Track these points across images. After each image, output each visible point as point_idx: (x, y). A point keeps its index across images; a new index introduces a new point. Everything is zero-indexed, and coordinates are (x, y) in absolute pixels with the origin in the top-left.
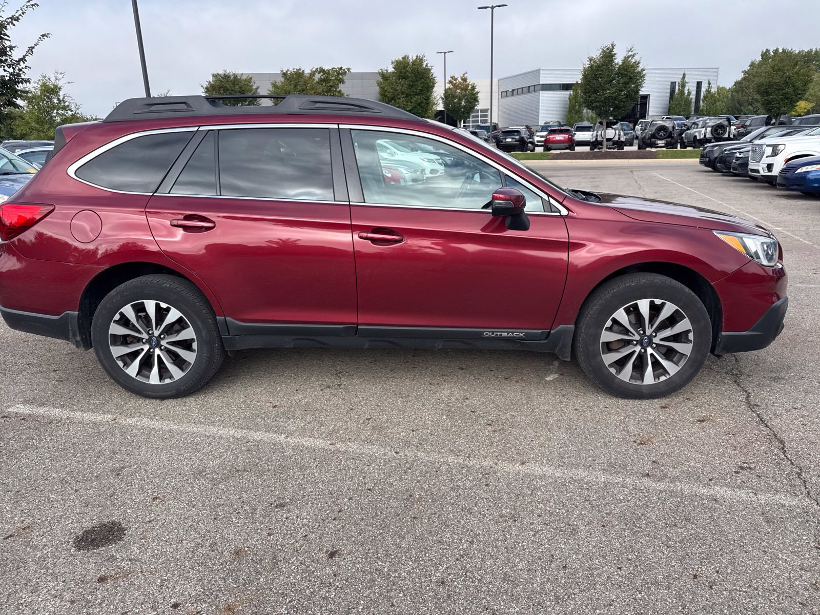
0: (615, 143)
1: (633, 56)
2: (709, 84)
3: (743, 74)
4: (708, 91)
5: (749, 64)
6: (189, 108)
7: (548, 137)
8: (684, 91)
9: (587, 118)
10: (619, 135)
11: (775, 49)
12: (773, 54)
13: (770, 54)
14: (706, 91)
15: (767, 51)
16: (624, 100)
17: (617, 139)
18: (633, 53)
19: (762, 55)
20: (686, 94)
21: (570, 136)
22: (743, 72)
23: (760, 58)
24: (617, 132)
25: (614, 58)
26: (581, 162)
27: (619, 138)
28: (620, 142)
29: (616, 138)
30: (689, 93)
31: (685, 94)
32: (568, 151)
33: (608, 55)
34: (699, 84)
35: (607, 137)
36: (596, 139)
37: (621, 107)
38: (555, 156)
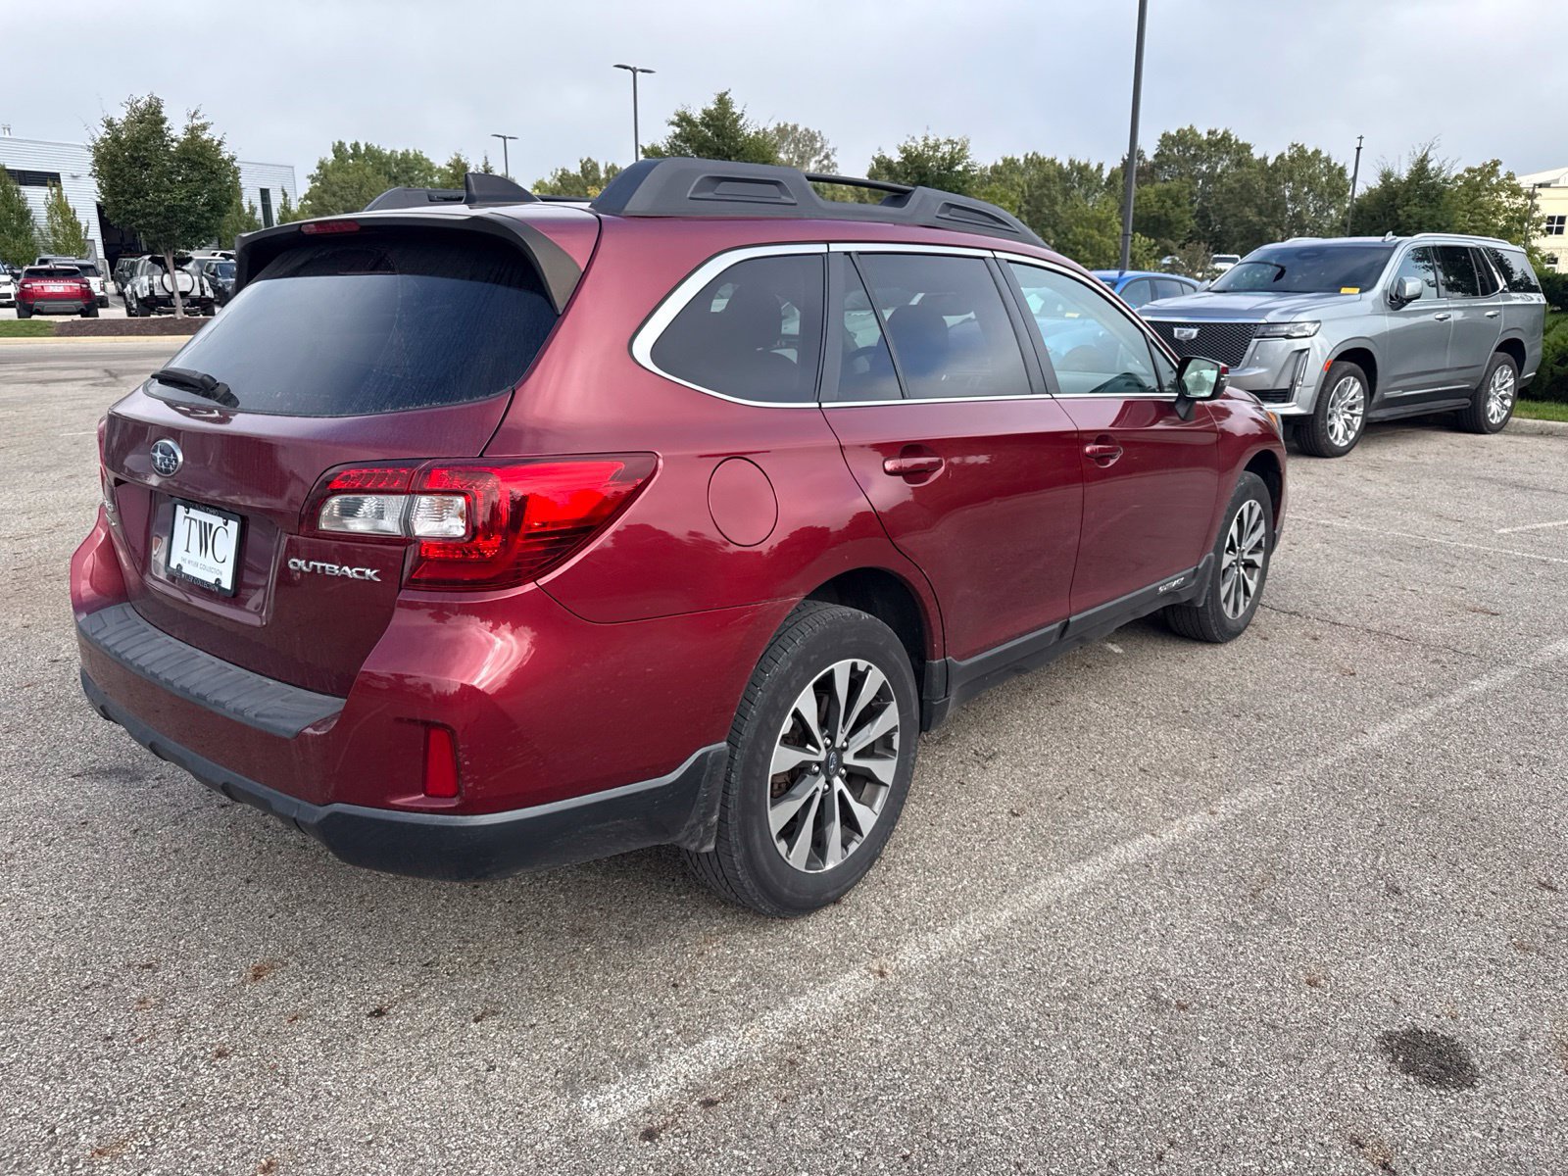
0: (195, 302)
1: (204, 127)
2: (285, 195)
3: (309, 181)
4: (286, 208)
5: (317, 164)
6: (784, 198)
7: (27, 286)
8: (241, 205)
9: (44, 248)
10: (202, 286)
11: (354, 142)
12: (351, 151)
13: (346, 150)
14: (282, 207)
15: (341, 144)
16: (207, 215)
17: (199, 294)
18: (202, 121)
19: (334, 152)
20: (247, 210)
21: (84, 286)
22: (309, 177)
23: (331, 157)
24: (196, 278)
25: (165, 126)
26: (138, 341)
27: (203, 293)
28: (204, 299)
29: (197, 292)
30: (253, 210)
31: (244, 210)
32: (78, 317)
33: (150, 119)
34: (265, 194)
35: (180, 290)
36: (152, 292)
37: (202, 229)
38: (69, 329)
